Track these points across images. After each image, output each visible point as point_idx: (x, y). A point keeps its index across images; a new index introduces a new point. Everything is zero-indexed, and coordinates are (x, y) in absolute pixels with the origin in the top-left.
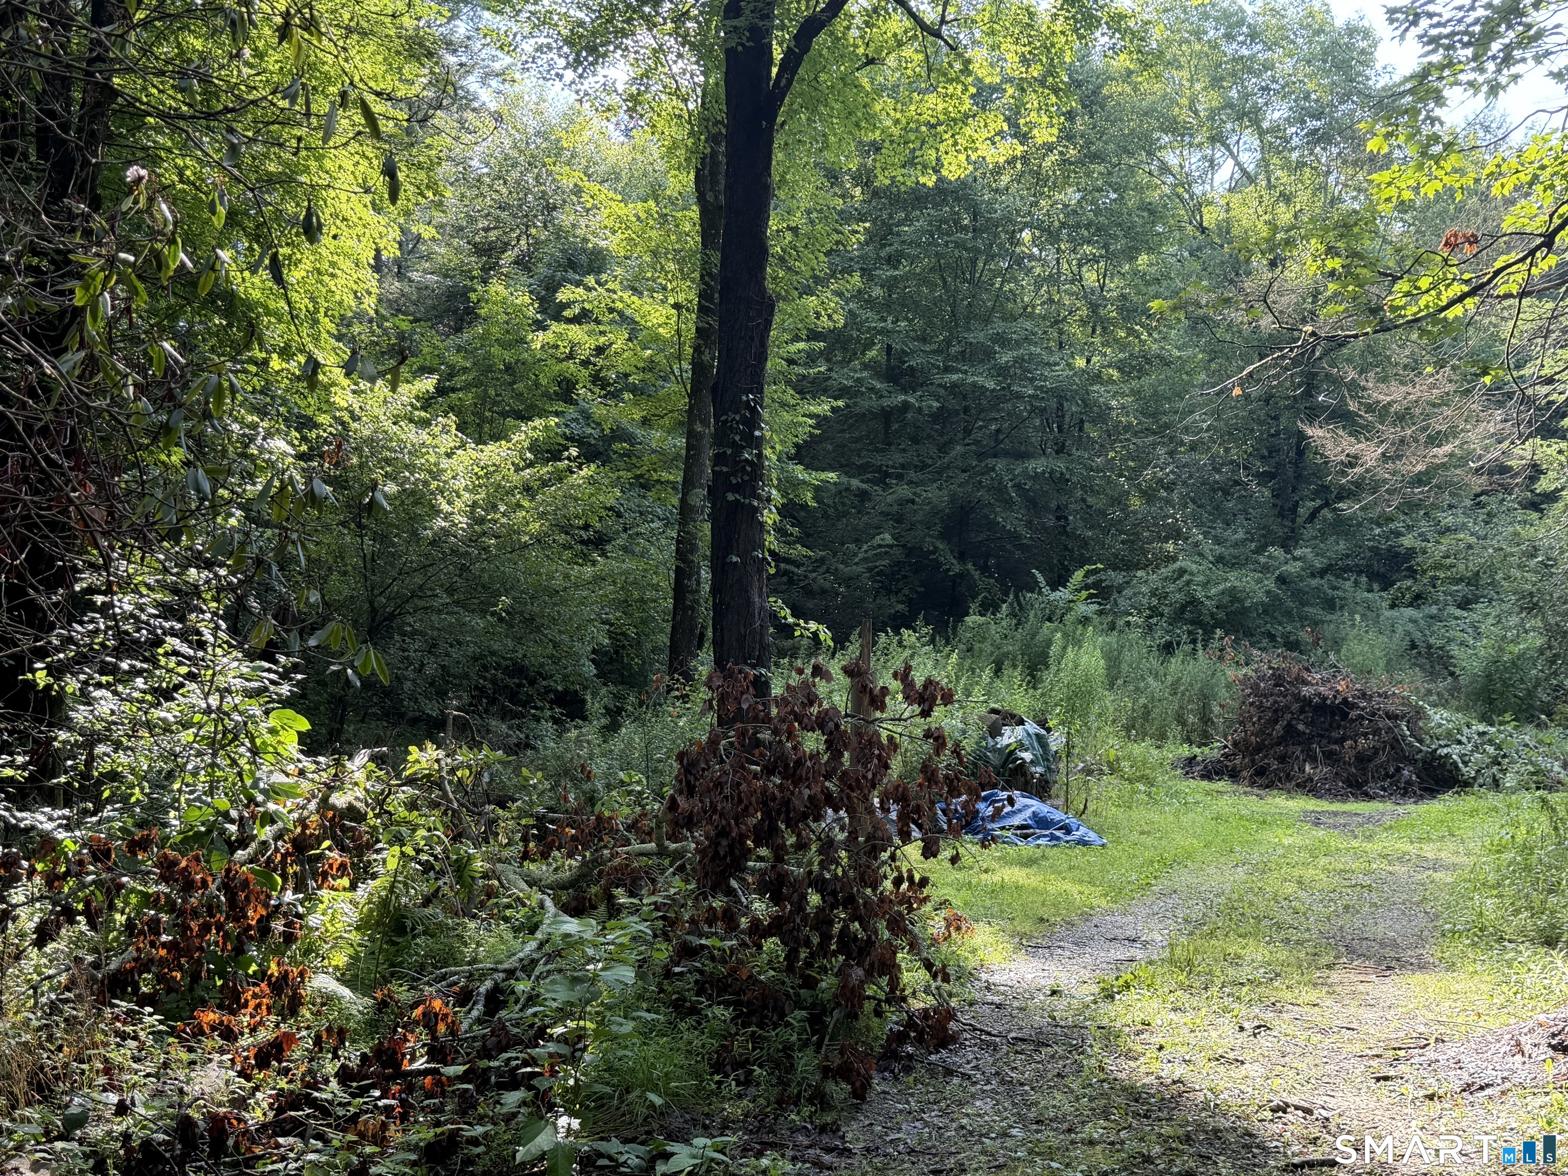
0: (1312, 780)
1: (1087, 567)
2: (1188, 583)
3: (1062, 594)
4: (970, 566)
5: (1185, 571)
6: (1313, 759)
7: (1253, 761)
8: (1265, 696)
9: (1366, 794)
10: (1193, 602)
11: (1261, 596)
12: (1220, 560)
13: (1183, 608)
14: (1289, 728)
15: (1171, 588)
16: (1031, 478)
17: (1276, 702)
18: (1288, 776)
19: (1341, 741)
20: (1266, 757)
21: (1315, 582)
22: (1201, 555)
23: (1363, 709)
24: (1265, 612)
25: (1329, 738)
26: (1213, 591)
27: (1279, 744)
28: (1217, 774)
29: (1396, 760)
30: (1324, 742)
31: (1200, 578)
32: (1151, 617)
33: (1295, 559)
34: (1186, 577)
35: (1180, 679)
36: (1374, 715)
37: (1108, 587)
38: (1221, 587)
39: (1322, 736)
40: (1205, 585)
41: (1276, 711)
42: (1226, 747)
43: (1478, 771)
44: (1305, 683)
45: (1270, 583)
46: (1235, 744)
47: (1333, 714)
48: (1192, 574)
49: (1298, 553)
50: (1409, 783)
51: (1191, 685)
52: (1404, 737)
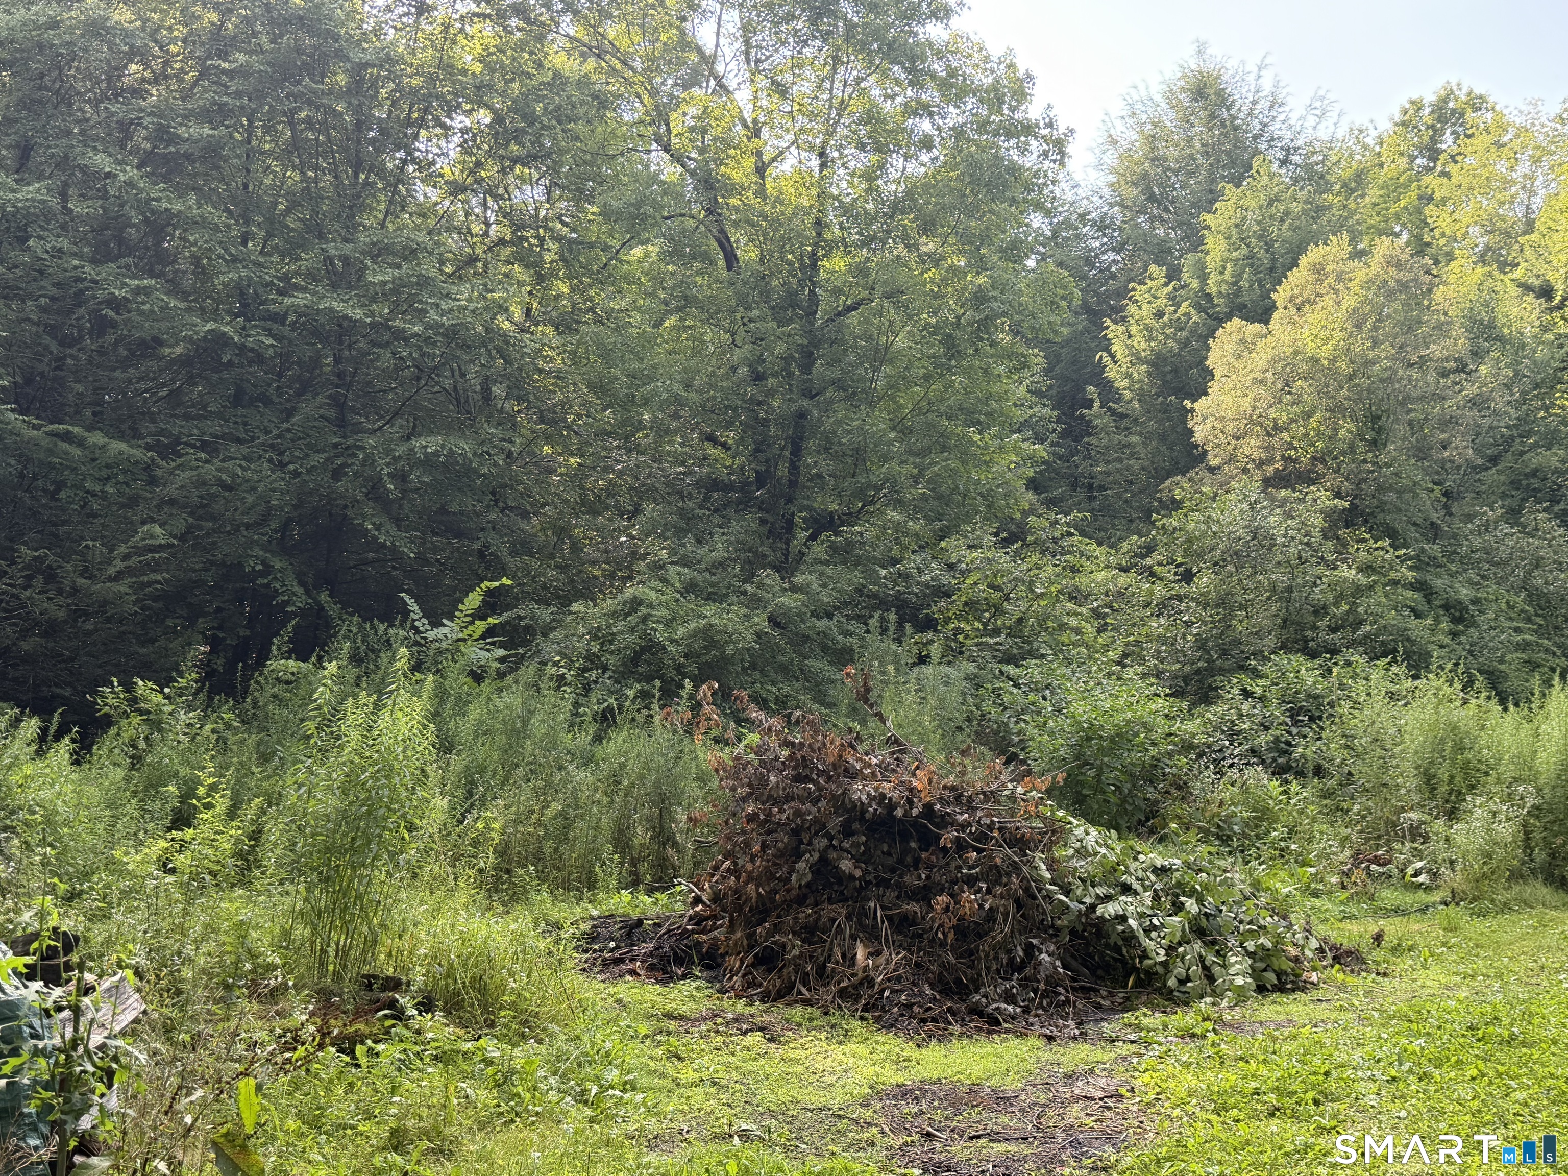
0: (871, 982)
1: (486, 585)
2: (645, 619)
3: (449, 630)
4: (324, 597)
5: (641, 603)
6: (871, 935)
7: (750, 936)
8: (776, 802)
9: (977, 1011)
10: (650, 647)
11: (747, 640)
12: (690, 588)
13: (635, 659)
14: (824, 867)
15: (620, 626)
16: (421, 463)
17: (798, 813)
18: (821, 971)
19: (925, 894)
20: (776, 929)
21: (822, 624)
22: (664, 580)
23: (963, 827)
24: (753, 666)
25: (899, 886)
26: (681, 632)
27: (801, 901)
28: (680, 962)
29: (1025, 930)
30: (891, 895)
31: (662, 612)
32: (585, 670)
33: (794, 589)
34: (644, 610)
35: (622, 766)
36: (982, 837)
37: (527, 628)
38: (693, 625)
39: (883, 883)
40: (669, 624)
41: (796, 832)
42: (697, 900)
43: (1170, 950)
44: (854, 775)
45: (760, 620)
46: (716, 898)
47: (905, 837)
48: (651, 606)
49: (799, 579)
50: (1053, 981)
51: (641, 777)
52: (1040, 881)
